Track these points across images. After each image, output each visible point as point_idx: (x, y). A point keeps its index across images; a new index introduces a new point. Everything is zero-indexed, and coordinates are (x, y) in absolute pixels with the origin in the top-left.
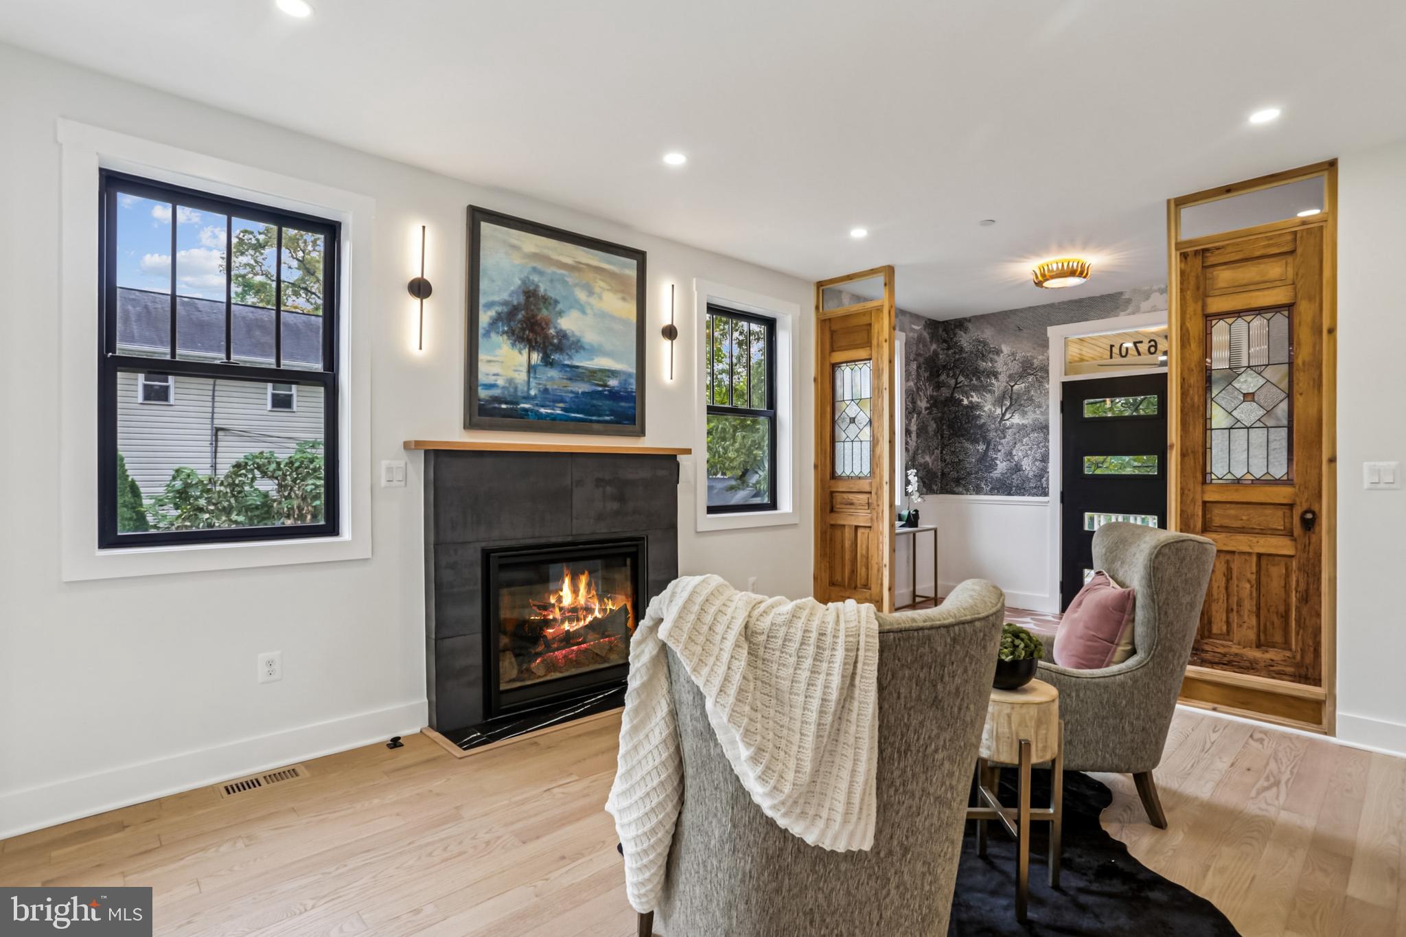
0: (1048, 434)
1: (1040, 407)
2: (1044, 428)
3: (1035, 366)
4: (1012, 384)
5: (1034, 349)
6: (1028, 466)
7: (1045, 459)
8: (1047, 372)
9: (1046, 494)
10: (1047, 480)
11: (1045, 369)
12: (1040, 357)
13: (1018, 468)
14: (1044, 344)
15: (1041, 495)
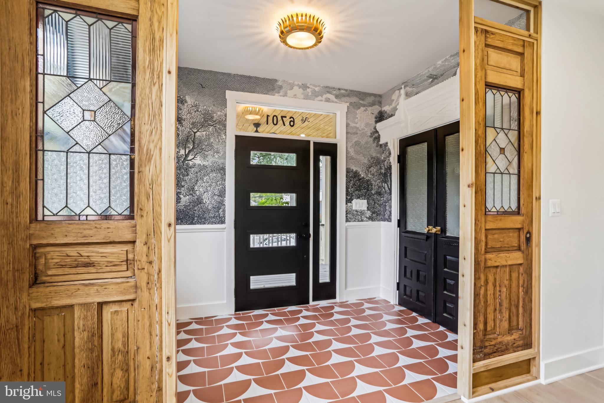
0: (225, 174)
1: (218, 152)
2: (222, 170)
3: (214, 119)
4: (195, 131)
5: (214, 105)
6: (208, 200)
7: (222, 194)
8: (225, 126)
9: (223, 222)
10: (224, 211)
11: (223, 124)
12: (219, 113)
13: (199, 201)
14: (223, 103)
15: (218, 223)
